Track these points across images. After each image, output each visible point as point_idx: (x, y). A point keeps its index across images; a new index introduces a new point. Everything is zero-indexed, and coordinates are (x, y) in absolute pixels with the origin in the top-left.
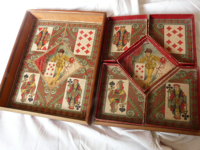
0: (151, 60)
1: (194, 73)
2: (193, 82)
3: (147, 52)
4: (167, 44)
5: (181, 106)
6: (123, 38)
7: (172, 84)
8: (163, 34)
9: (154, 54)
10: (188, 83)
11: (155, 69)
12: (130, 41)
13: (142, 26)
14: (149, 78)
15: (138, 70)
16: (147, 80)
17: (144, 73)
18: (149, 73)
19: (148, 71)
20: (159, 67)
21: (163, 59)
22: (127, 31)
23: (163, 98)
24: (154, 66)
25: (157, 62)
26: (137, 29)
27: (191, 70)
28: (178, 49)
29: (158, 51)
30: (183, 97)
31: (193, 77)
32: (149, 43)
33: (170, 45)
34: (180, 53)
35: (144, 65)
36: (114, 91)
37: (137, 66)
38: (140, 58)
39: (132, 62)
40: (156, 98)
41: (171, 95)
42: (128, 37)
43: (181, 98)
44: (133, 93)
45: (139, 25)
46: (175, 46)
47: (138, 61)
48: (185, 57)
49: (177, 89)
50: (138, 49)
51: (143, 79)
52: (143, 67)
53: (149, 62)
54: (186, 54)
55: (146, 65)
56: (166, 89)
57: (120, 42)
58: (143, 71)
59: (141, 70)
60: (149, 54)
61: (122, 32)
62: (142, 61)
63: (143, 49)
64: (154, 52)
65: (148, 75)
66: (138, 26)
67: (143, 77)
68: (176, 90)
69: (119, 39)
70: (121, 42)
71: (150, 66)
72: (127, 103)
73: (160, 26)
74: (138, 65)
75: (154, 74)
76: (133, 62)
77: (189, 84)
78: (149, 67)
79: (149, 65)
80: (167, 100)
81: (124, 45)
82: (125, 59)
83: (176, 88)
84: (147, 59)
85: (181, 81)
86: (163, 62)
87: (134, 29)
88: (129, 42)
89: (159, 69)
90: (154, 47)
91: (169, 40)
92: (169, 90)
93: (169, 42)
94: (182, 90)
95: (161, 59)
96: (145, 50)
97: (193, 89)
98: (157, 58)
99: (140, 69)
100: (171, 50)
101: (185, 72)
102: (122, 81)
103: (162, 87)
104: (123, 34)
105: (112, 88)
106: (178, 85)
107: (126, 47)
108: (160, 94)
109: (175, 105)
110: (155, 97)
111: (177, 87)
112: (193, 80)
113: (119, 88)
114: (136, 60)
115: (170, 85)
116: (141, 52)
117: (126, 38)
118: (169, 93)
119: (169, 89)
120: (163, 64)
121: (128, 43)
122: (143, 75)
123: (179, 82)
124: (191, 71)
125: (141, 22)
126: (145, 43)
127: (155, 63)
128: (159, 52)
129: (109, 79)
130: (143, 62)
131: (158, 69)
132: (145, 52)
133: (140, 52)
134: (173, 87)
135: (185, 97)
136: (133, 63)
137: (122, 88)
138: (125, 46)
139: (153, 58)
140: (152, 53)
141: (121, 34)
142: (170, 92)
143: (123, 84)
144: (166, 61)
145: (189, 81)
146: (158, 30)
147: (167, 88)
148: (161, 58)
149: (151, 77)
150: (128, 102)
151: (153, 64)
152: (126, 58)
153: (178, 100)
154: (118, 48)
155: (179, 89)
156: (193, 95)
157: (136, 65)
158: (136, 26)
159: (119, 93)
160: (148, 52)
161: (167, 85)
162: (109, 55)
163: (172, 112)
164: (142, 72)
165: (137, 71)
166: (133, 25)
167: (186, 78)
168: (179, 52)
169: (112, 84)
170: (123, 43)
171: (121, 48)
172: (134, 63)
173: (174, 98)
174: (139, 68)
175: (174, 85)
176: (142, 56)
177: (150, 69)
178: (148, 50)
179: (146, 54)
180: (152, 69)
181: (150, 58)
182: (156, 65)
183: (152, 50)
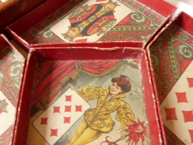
0: (110, 108)
3: (116, 84)
4: (175, 98)
6: (95, 21)
8: (181, 73)
9: (127, 100)
11: (102, 137)
12: (102, 35)
13: (151, 25)
15: (62, 109)
17: (68, 126)
18: (78, 137)
19: (79, 130)
20: (114, 140)
21: (140, 129)
22: (114, 14)
24: (104, 129)
25: (118, 124)
26: (136, 24)
28: (191, 132)
29: (142, 100)
32: (136, 67)
33: (180, 108)
35: (86, 107)
37: (68, 98)
38: (92, 84)
39: (66, 78)
42: (106, 26)
45: (146, 20)
46: (189, 117)
47: (79, 87)
50: (104, 61)
51: (54, 140)
52: (79, 108)
53: (103, 109)
55: (90, 110)
57: (83, 23)
58: (71, 120)
59: (67, 115)
61: (103, 9)
62: (89, 96)
63: (115, 71)
64: (131, 94)
65: (73, 140)
66: (143, 20)
67: (56, 135)
69: (87, 19)
70: (85, 24)
71: (96, 123)
73: (185, 51)
74: (72, 98)
76: (71, 81)
78: (92, 122)
79: (96, 117)
81: (85, 33)
82: (60, 61)
84: (103, 98)
86: (133, 134)
87: (131, 19)
88: (98, 35)
90: (140, 84)
91: (184, 94)
93: (182, 97)
95: (135, 125)
96: (117, 76)
98: (126, 114)
99: (68, 109)
100: (175, 121)
102: (7, 104)
104: (102, 14)
107: (86, 39)
114: (79, 83)
116: (106, 73)
117: (100, 25)
120: (129, 140)
121: (96, 34)
122: (62, 129)
125: (156, 17)
126: (130, 60)
127: (114, 124)
128: (144, 104)
130: (88, 99)
132: (114, 80)
133: (101, 72)
136: (66, 84)
138: (85, 37)
139: (120, 107)
140: (127, 94)
141: (99, 12)
144: (143, 140)
146: (178, 55)
148: (136, 121)
151: (107, 122)
152: (63, 61)
154: (69, 30)
157: (70, 92)
158: (139, 18)
160: (119, 85)
162: (41, 33)
164: (67, 120)
165: (57, 110)
166: (134, 11)
170: (87, 28)
171: (74, 34)
172: (69, 84)
174: (68, 104)
176: (99, 85)
177: (88, 129)
178: (123, 80)
179: (112, 87)
180: (95, 132)
181: (113, 103)
182: (112, 129)
183: (130, 87)
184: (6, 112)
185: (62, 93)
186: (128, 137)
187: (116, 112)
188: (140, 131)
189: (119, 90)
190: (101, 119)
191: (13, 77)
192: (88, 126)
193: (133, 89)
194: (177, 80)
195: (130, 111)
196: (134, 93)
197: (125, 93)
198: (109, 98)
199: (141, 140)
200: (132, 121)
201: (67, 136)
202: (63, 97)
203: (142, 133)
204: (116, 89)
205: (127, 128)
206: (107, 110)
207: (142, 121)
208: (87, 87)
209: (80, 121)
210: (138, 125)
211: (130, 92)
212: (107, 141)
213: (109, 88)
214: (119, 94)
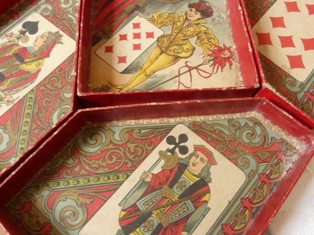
1: (289, 153)
2: (265, 179)
3: (194, 9)
4: (270, 23)
5: (166, 229)
7: (194, 140)
9: (209, 25)
10: (248, 171)
11: (181, 63)
14: (142, 76)
15: (130, 37)
16: (128, 77)
17: (138, 53)
18: (152, 63)
19: (153, 56)
20: (196, 66)
21: (227, 54)
23: (130, 165)
24: (183, 55)
25: (199, 50)
27: (285, 137)
28: (290, 58)
29: (227, 25)
30: (196, 208)
31: (277, 164)
33: (276, 34)
34: (286, 70)
35: (158, 33)
36: (15, 49)
37: (137, 26)
38: (165, 11)
39: (132, 6)
40: (111, 146)
41: (163, 171)
43: (189, 202)
44: (60, 86)
46: (287, 42)
47: (149, 14)
48: (296, 89)
49: (196, 167)
51: (122, 67)
52: (150, 35)
53: (180, 35)
54: (303, 85)
55: (163, 36)
56: (165, 140)
58: (142, 47)
59: (137, 42)
60: (195, 16)
64: (214, 19)
67: (125, 62)
68: (191, 166)
71: (172, 48)
72: (16, 102)
74: (141, 25)
75: (164, 77)
76: (137, 8)
77: (250, 177)
80: (136, 177)
83: (198, 160)
84: (179, 24)
85: (231, 150)
86: (219, 58)
89: (190, 71)
90: (225, 9)
91: (281, 19)
92: (168, 150)
93: (278, 22)
94: (210, 181)
95: (221, 50)
97: (250, 201)
98: (209, 39)
99: (137, 36)
100: (269, 46)
101: (264, 129)
102: (61, 36)
103: (156, 128)
105: (18, 38)
106: (209, 155)
108: (131, 146)
109: (150, 214)
110: (111, 142)
111: (202, 160)
112: (271, 173)
113: (37, 48)
114: (148, 9)
115: (183, 138)
118: (162, 162)
119: (172, 147)
120: (214, 64)
122: (132, 56)
123: (220, 150)
124: (283, 141)
128: (230, 29)
129: (35, 10)
131: (187, 69)
132: (190, 6)
134: (191, 150)
135: (201, 209)
137: (45, 52)
139: (200, 32)
140: (209, 19)
142: (168, 160)
143: (57, 46)
144: (231, 65)
145: (258, 167)
147: (171, 140)
148: (222, 46)
149: (148, 76)
150: (22, 101)
151: (185, 47)
153: (174, 204)
155: (206, 170)
156: (235, 223)
157: (137, 19)
159: (22, 61)
160: (197, 10)
161: (175, 133)
163: (120, 228)
164: (137, 47)
165: (123, 37)
167: (254, 151)
168: (289, 66)
169: (32, 28)
172: (136, 12)
173: (166, 187)
175: (197, 148)
176: (173, 11)
177: (163, 54)
178: (202, 5)
179: (189, 12)
180: (171, 58)
181: (191, 29)
182: (192, 54)
183: (212, 12)
184: (62, 43)
185: (129, 21)
186: (212, 62)
187: (195, 38)
188: (226, 56)
189: (199, 15)
190: (177, 45)
191: (66, 8)
192: (162, 52)
193: (215, 14)
194: (272, 4)
195: (213, 36)
196: (217, 19)
197: (207, 19)
198: (186, 23)
199: (228, 64)
200: (216, 46)
201: (138, 63)
202: (130, 25)
203: (229, 58)
204: (194, 14)
205: (210, 53)
206: (185, 36)
207: (228, 46)
208: (158, 13)
209: (153, 47)
210: (224, 50)
211: (212, 17)
212: (187, 66)
213: (186, 14)
214: (199, 19)
